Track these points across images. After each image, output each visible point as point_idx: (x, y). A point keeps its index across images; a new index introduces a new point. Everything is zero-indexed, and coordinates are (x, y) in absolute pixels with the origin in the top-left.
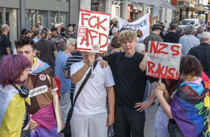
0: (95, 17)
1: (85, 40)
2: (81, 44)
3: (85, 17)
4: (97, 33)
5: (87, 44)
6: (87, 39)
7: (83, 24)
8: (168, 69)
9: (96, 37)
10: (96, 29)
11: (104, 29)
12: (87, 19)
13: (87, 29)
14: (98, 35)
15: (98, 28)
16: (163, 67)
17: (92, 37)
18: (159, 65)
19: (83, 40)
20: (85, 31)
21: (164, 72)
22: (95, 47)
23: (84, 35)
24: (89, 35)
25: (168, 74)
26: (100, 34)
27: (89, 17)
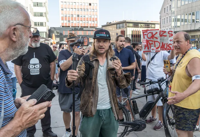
0: (150, 33)
1: (147, 46)
2: (145, 49)
3: (145, 33)
4: (152, 41)
5: (148, 48)
6: (148, 46)
7: (144, 38)
8: (168, 45)
9: (152, 44)
10: (152, 39)
11: (156, 38)
12: (146, 35)
13: (147, 40)
14: (153, 42)
15: (153, 38)
16: (165, 44)
17: (150, 44)
20: (146, 41)
21: (165, 47)
23: (146, 44)
24: (148, 43)
26: (155, 42)
27: (147, 33)
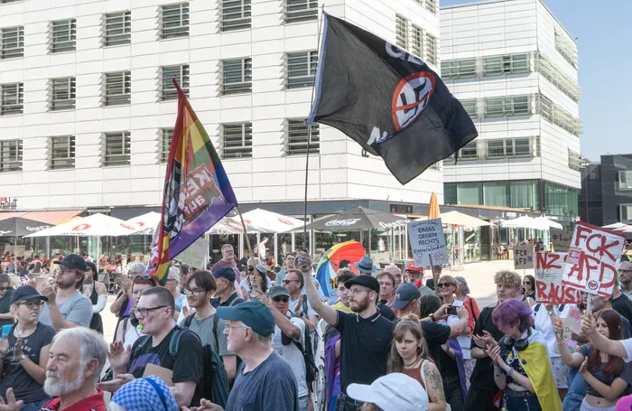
0: (599, 236)
1: (577, 270)
2: (570, 275)
3: (583, 233)
4: (598, 262)
5: (580, 278)
6: (580, 270)
7: (577, 243)
8: (565, 289)
9: (595, 268)
10: (597, 255)
11: (612, 257)
12: (585, 237)
13: (583, 252)
14: (599, 266)
15: (602, 254)
16: (558, 287)
17: (589, 268)
18: (552, 285)
19: (573, 269)
20: (578, 255)
21: (560, 295)
22: (591, 284)
23: (577, 261)
24: (585, 263)
25: (566, 297)
26: (604, 265)
27: (588, 235)
